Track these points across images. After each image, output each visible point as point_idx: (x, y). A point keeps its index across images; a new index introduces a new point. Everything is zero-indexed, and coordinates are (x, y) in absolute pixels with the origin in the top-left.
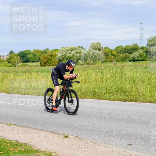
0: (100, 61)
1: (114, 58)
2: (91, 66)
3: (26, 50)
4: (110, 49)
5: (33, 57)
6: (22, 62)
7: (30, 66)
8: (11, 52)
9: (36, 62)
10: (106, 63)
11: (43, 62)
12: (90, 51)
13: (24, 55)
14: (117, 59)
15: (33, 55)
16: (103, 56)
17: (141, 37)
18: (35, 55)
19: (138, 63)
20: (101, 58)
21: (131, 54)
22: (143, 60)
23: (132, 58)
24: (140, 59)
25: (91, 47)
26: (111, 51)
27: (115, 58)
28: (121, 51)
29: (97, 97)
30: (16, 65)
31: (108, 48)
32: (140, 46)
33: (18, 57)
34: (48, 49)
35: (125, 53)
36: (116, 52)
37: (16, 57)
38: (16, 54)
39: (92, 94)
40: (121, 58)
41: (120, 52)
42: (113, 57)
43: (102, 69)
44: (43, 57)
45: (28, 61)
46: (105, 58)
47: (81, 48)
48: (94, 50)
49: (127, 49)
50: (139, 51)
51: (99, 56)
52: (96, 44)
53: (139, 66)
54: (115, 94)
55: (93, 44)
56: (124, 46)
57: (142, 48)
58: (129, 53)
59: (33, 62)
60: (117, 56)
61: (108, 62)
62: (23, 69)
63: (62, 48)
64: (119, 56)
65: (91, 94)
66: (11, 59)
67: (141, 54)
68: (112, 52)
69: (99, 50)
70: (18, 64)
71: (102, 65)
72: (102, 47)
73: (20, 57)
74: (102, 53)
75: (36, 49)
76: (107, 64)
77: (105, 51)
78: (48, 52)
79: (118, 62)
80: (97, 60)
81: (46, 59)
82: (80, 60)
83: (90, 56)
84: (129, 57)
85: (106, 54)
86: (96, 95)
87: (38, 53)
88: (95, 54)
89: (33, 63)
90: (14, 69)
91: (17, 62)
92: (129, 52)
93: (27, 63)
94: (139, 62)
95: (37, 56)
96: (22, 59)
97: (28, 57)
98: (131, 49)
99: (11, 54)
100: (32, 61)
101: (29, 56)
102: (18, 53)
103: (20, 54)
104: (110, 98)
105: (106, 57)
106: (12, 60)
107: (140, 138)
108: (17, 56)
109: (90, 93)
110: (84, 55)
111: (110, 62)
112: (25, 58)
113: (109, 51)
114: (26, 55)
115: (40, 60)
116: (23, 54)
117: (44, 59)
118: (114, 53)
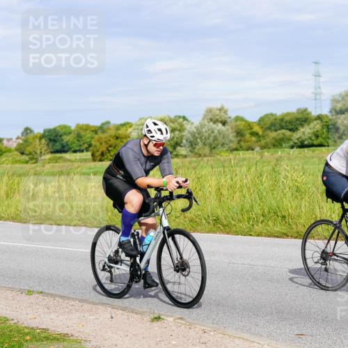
0: (225, 149)
1: (257, 142)
2: (206, 159)
3: (60, 126)
4: (246, 121)
5: (75, 141)
6: (52, 153)
7: (69, 160)
8: (27, 131)
9: (82, 151)
10: (238, 152)
11: (98, 151)
12: (202, 126)
13: (56, 136)
14: (263, 142)
15: (75, 136)
16: (232, 136)
17: (316, 94)
18: (81, 137)
19: (311, 153)
20: (227, 142)
21: (294, 131)
22: (321, 145)
23: (296, 141)
24: (316, 142)
25: (205, 116)
26: (249, 126)
27: (260, 141)
28: (273, 125)
29: (222, 228)
30: (37, 159)
31: (242, 119)
32: (314, 113)
33: (43, 141)
34: (108, 123)
35: (280, 129)
36: (262, 127)
37: (38, 140)
38: (39, 135)
39: (211, 222)
40: (273, 141)
41: (269, 128)
42: (254, 139)
43: (232, 167)
44: (99, 140)
45: (66, 149)
46: (236, 142)
47: (181, 120)
48: (211, 123)
49: (285, 121)
50: (312, 125)
51: (224, 138)
52: (217, 109)
53: (313, 158)
54: (262, 222)
55: (210, 111)
56: (278, 115)
57: (319, 118)
58: (290, 130)
59: (75, 152)
60: (264, 136)
61: (243, 150)
62: (53, 167)
63: (141, 119)
64: (266, 137)
65: (209, 223)
66: (27, 146)
67: (318, 131)
68: (251, 129)
69: (224, 123)
70: (43, 157)
71: (231, 156)
72: (230, 118)
73: (46, 141)
74: (230, 131)
75: (81, 124)
76: (241, 154)
77: (237, 126)
78: (109, 129)
79: (265, 150)
80: (220, 146)
81: (104, 144)
82: (181, 146)
83: (203, 138)
84: (290, 139)
85: (239, 133)
86: (219, 225)
87: (88, 132)
88: (213, 132)
89: (74, 154)
90: (33, 168)
91: (41, 152)
92: (291, 127)
93: (63, 155)
94: (312, 148)
95: (84, 138)
96: (50, 145)
97: (65, 141)
98: (294, 121)
99: (27, 134)
100: (73, 149)
101: (66, 138)
102: (42, 132)
103: (46, 134)
104: (251, 231)
105: (239, 138)
106: (29, 149)
107: (323, 320)
108: (41, 138)
109: (205, 219)
110: (189, 135)
111: (247, 150)
112: (57, 144)
113: (244, 126)
114: (61, 136)
115: (91, 148)
116: (54, 135)
117: (101, 144)
118: (257, 129)
